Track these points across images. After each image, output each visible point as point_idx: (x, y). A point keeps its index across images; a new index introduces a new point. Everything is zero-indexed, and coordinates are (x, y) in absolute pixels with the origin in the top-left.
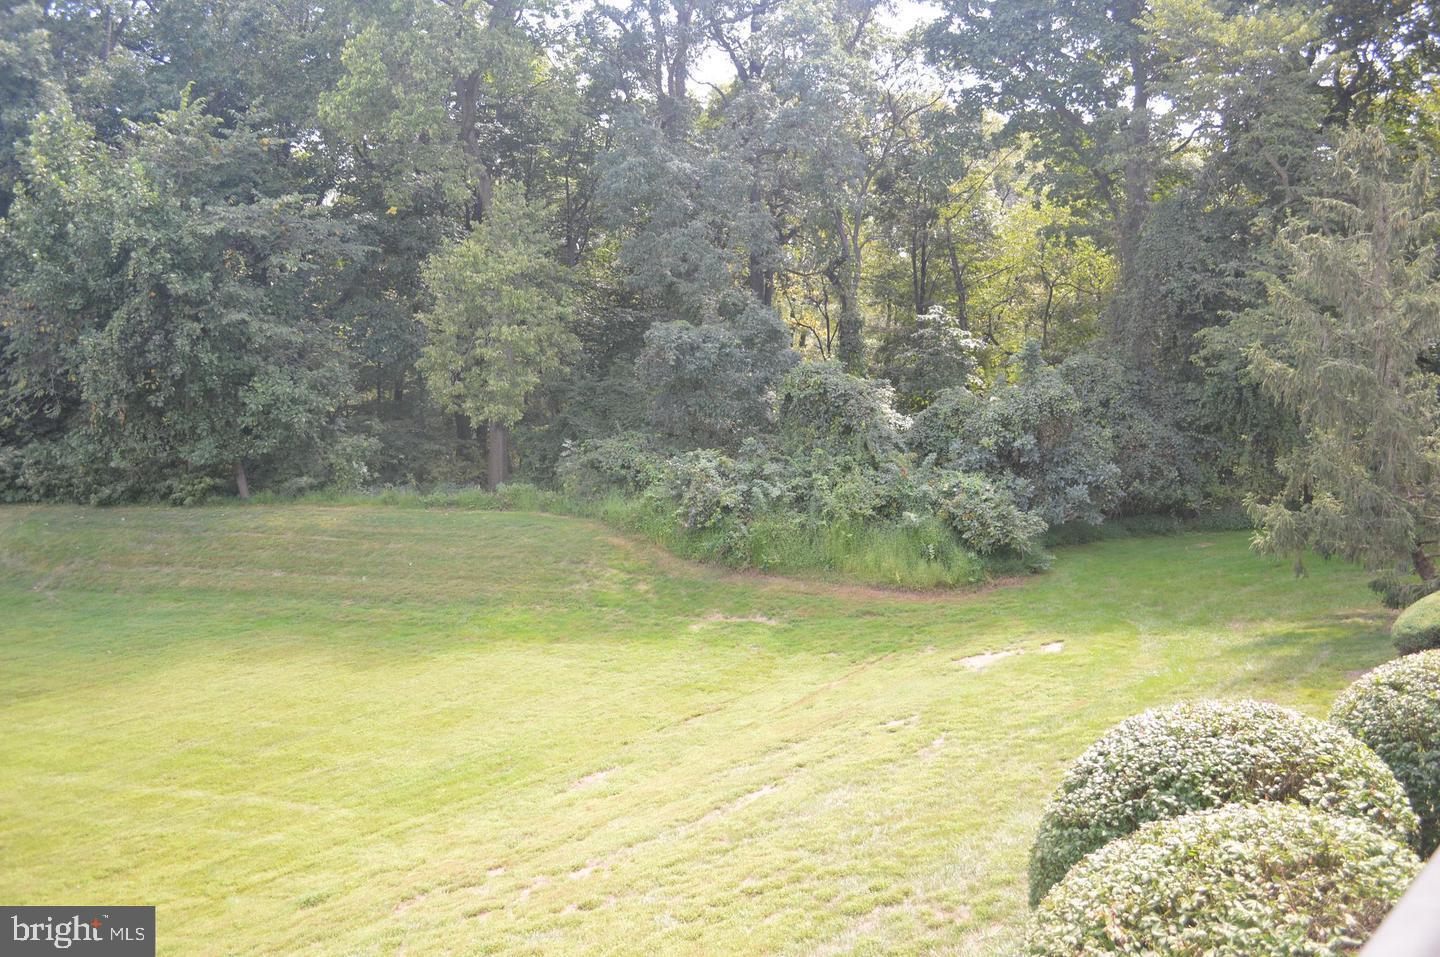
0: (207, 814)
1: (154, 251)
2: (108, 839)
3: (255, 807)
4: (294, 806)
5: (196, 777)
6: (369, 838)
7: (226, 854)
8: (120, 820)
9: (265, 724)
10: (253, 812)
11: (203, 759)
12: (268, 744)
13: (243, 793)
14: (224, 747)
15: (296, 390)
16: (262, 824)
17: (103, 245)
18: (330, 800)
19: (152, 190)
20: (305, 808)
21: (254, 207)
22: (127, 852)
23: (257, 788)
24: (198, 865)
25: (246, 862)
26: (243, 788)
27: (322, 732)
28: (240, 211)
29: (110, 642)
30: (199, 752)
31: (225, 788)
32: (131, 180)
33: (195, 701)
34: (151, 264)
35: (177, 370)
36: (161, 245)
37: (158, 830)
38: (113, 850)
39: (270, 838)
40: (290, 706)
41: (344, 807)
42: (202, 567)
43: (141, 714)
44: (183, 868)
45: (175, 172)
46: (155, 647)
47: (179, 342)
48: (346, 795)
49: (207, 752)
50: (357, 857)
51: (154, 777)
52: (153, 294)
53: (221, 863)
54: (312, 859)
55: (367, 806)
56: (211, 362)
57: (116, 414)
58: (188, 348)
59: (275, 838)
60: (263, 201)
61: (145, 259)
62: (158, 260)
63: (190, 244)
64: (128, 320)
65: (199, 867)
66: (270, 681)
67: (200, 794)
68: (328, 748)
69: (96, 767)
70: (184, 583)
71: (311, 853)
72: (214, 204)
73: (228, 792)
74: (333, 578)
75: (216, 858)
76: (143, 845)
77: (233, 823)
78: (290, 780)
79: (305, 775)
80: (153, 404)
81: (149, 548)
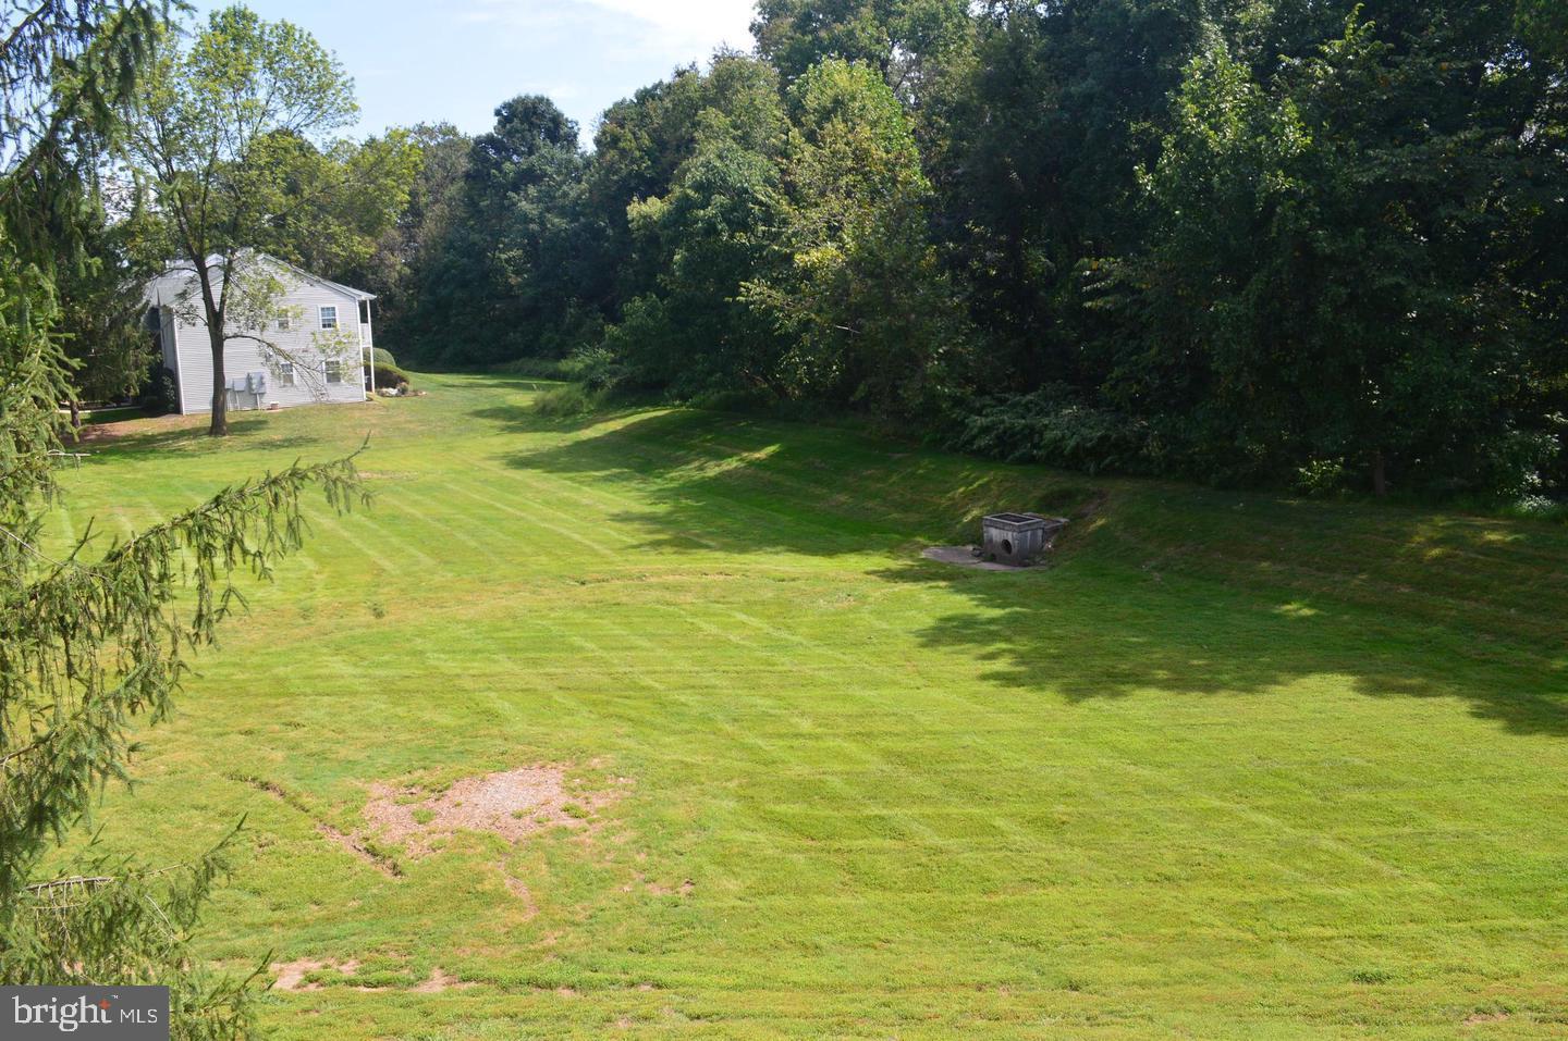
0: (1273, 846)
1: (1302, 204)
2: (1166, 843)
3: (1327, 851)
4: (1372, 863)
5: (1268, 802)
6: (1455, 925)
7: (1284, 894)
8: (1182, 826)
9: (1358, 762)
10: (1324, 858)
11: (1281, 783)
12: (1358, 785)
13: (1318, 833)
14: (1307, 776)
15: (1455, 371)
16: (1331, 873)
17: (1248, 198)
18: (1417, 868)
19: (1305, 135)
20: (1386, 869)
21: (1423, 147)
22: (1183, 862)
23: (1335, 831)
24: (1252, 897)
25: (1304, 909)
26: (1319, 827)
27: (1423, 785)
28: (1404, 155)
29: (1208, 636)
30: (1278, 775)
31: (1300, 822)
32: (1283, 125)
33: (1284, 717)
34: (1297, 219)
35: (1316, 341)
36: (1311, 198)
37: (1219, 848)
38: (1170, 856)
39: (1338, 891)
40: (1392, 747)
41: (1432, 880)
42: (1319, 570)
43: (1226, 720)
44: (1236, 896)
45: (1333, 111)
46: (1254, 650)
47: (1321, 309)
48: (1438, 868)
49: (1287, 777)
50: (1433, 943)
51: (1226, 791)
52: (1297, 254)
53: (1277, 902)
54: (1380, 929)
55: (1461, 887)
56: (1356, 332)
57: (1246, 386)
58: (1330, 316)
59: (1343, 892)
60: (1435, 139)
61: (1291, 214)
62: (1305, 215)
63: (1344, 194)
64: (1267, 283)
65: (1253, 901)
66: (1373, 712)
67: (1270, 820)
68: (1427, 806)
69: (1169, 765)
70: (1295, 584)
71: (1381, 922)
72: (1377, 146)
73: (1301, 827)
74: (1473, 604)
75: (1272, 894)
76: (1201, 859)
77: (1299, 862)
78: (1373, 832)
79: (1393, 830)
80: (1286, 379)
81: (1264, 539)
